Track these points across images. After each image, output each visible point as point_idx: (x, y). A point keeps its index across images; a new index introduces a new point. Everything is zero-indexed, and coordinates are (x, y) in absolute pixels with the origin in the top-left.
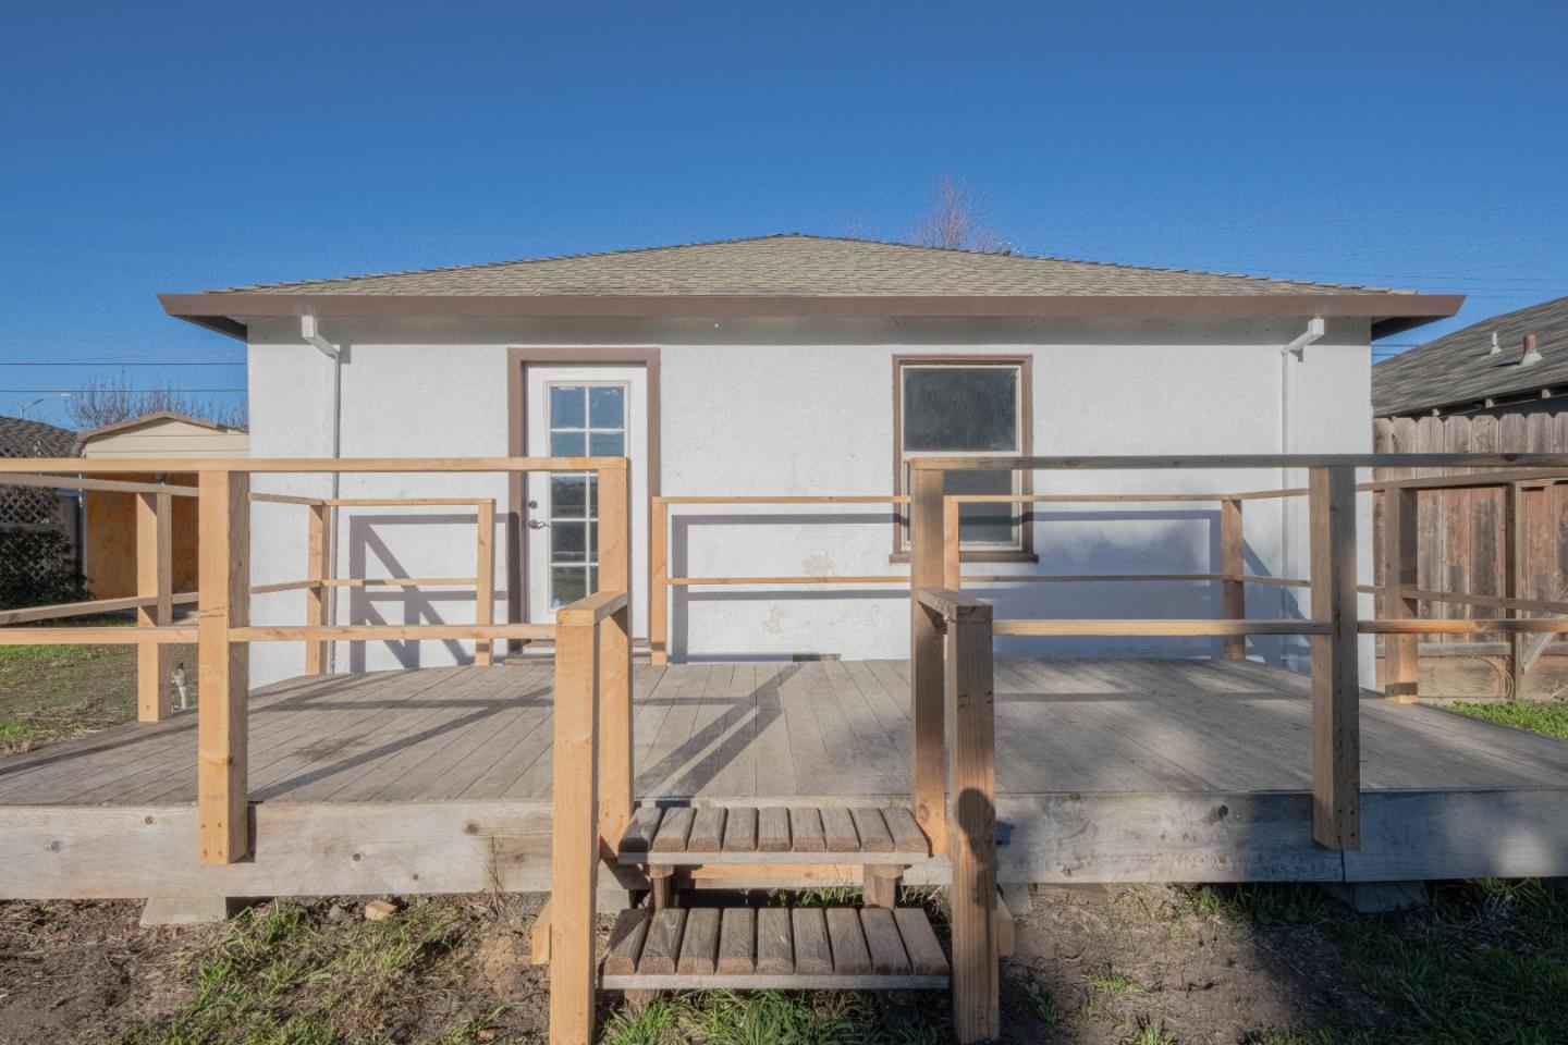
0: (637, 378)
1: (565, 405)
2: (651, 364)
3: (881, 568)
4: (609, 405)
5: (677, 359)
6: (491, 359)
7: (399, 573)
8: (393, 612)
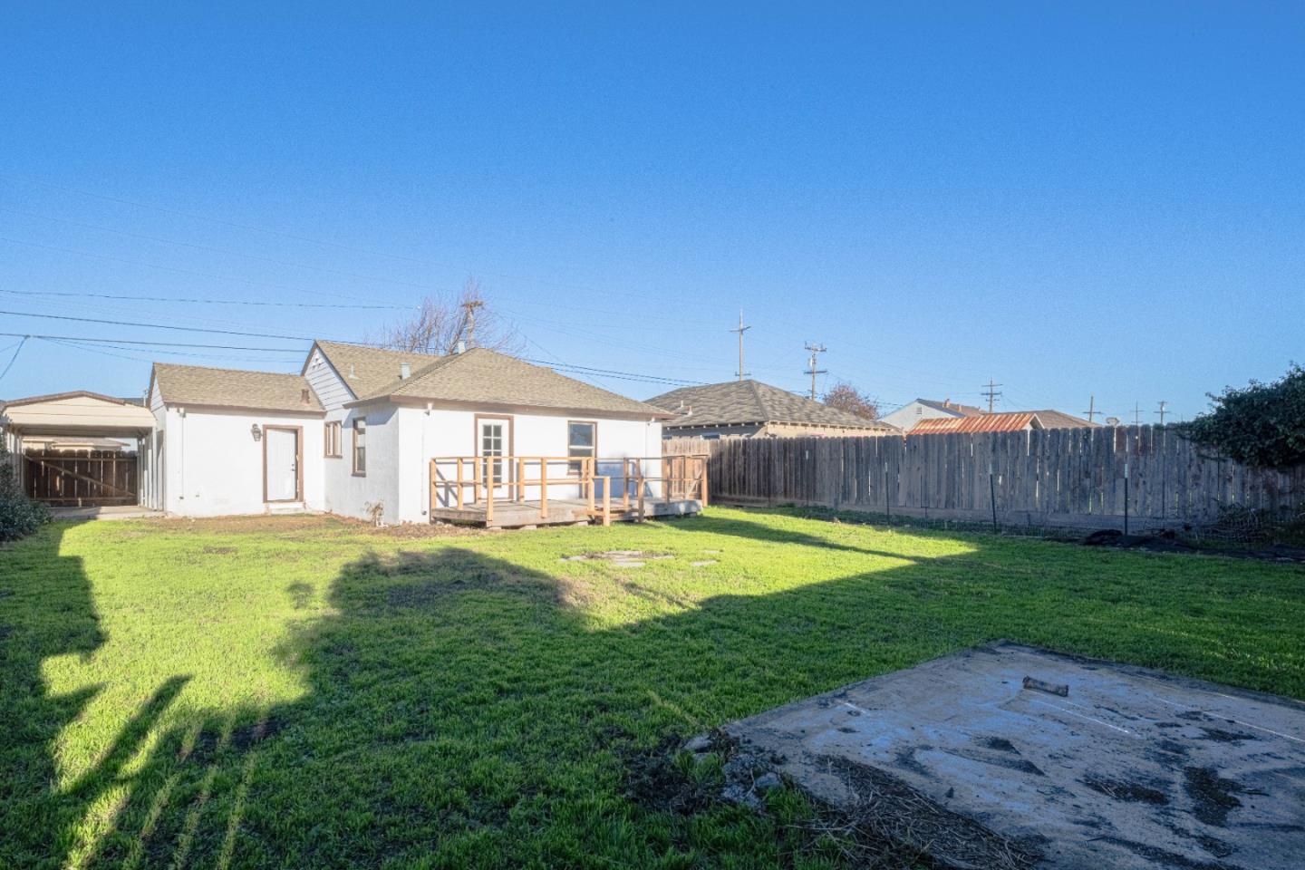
0: (505, 424)
1: (487, 430)
2: (511, 419)
3: (565, 476)
4: (498, 430)
5: (519, 419)
6: (469, 416)
7: (442, 478)
8: (442, 492)
